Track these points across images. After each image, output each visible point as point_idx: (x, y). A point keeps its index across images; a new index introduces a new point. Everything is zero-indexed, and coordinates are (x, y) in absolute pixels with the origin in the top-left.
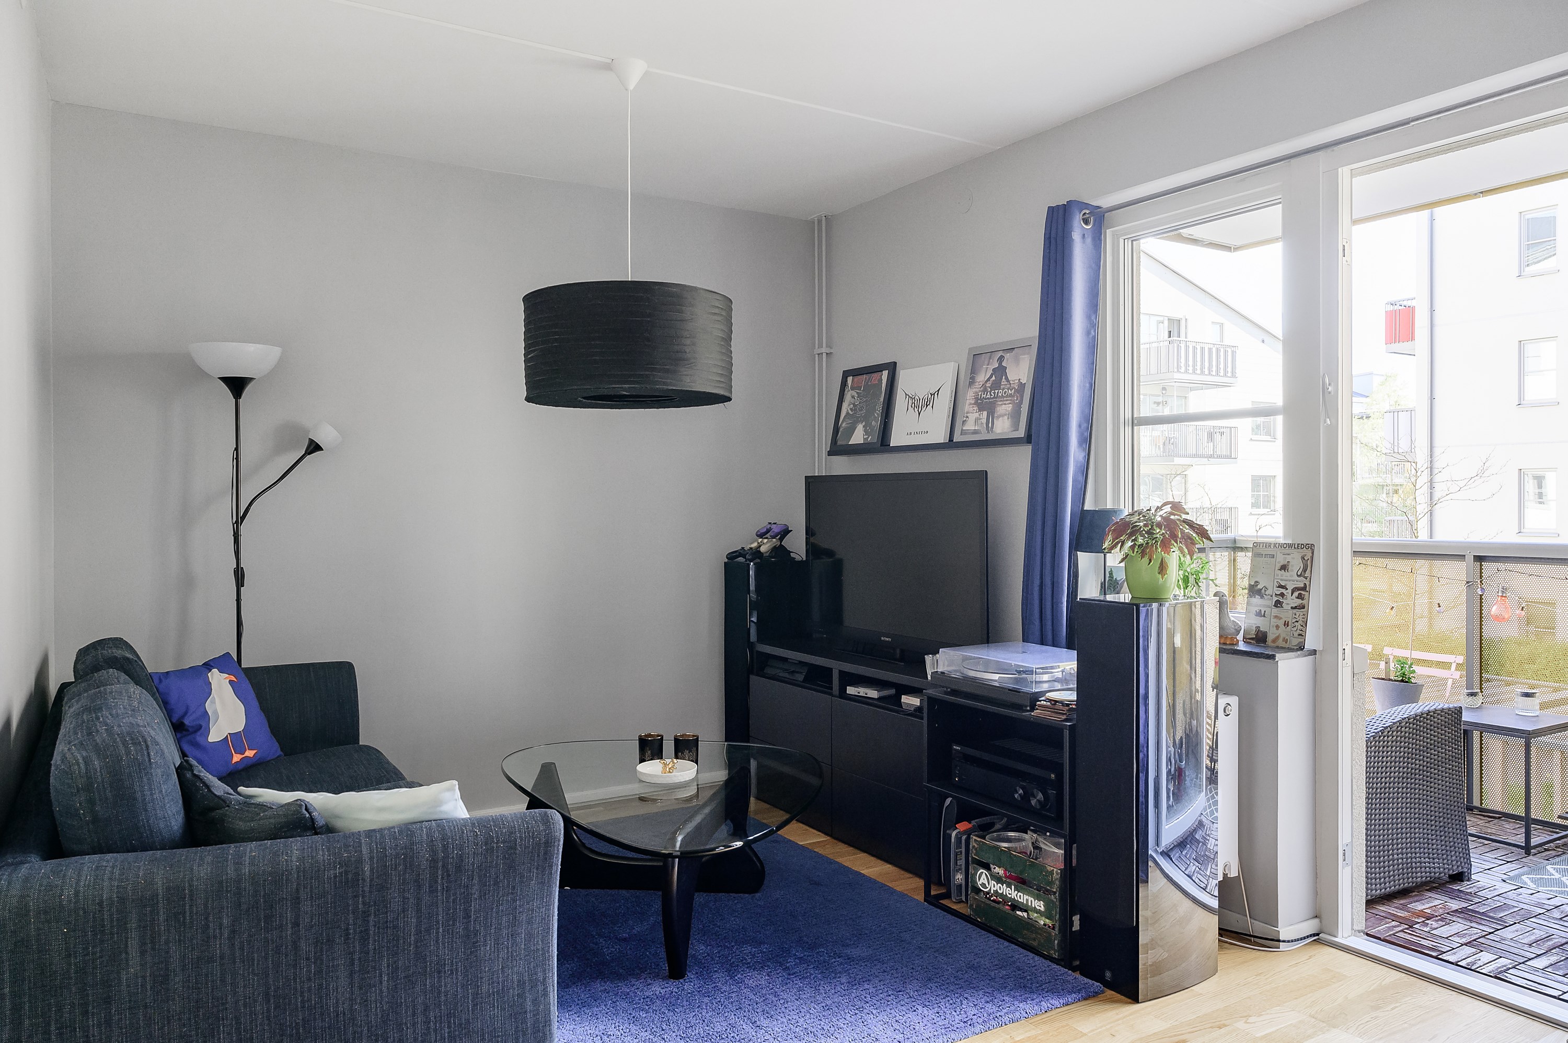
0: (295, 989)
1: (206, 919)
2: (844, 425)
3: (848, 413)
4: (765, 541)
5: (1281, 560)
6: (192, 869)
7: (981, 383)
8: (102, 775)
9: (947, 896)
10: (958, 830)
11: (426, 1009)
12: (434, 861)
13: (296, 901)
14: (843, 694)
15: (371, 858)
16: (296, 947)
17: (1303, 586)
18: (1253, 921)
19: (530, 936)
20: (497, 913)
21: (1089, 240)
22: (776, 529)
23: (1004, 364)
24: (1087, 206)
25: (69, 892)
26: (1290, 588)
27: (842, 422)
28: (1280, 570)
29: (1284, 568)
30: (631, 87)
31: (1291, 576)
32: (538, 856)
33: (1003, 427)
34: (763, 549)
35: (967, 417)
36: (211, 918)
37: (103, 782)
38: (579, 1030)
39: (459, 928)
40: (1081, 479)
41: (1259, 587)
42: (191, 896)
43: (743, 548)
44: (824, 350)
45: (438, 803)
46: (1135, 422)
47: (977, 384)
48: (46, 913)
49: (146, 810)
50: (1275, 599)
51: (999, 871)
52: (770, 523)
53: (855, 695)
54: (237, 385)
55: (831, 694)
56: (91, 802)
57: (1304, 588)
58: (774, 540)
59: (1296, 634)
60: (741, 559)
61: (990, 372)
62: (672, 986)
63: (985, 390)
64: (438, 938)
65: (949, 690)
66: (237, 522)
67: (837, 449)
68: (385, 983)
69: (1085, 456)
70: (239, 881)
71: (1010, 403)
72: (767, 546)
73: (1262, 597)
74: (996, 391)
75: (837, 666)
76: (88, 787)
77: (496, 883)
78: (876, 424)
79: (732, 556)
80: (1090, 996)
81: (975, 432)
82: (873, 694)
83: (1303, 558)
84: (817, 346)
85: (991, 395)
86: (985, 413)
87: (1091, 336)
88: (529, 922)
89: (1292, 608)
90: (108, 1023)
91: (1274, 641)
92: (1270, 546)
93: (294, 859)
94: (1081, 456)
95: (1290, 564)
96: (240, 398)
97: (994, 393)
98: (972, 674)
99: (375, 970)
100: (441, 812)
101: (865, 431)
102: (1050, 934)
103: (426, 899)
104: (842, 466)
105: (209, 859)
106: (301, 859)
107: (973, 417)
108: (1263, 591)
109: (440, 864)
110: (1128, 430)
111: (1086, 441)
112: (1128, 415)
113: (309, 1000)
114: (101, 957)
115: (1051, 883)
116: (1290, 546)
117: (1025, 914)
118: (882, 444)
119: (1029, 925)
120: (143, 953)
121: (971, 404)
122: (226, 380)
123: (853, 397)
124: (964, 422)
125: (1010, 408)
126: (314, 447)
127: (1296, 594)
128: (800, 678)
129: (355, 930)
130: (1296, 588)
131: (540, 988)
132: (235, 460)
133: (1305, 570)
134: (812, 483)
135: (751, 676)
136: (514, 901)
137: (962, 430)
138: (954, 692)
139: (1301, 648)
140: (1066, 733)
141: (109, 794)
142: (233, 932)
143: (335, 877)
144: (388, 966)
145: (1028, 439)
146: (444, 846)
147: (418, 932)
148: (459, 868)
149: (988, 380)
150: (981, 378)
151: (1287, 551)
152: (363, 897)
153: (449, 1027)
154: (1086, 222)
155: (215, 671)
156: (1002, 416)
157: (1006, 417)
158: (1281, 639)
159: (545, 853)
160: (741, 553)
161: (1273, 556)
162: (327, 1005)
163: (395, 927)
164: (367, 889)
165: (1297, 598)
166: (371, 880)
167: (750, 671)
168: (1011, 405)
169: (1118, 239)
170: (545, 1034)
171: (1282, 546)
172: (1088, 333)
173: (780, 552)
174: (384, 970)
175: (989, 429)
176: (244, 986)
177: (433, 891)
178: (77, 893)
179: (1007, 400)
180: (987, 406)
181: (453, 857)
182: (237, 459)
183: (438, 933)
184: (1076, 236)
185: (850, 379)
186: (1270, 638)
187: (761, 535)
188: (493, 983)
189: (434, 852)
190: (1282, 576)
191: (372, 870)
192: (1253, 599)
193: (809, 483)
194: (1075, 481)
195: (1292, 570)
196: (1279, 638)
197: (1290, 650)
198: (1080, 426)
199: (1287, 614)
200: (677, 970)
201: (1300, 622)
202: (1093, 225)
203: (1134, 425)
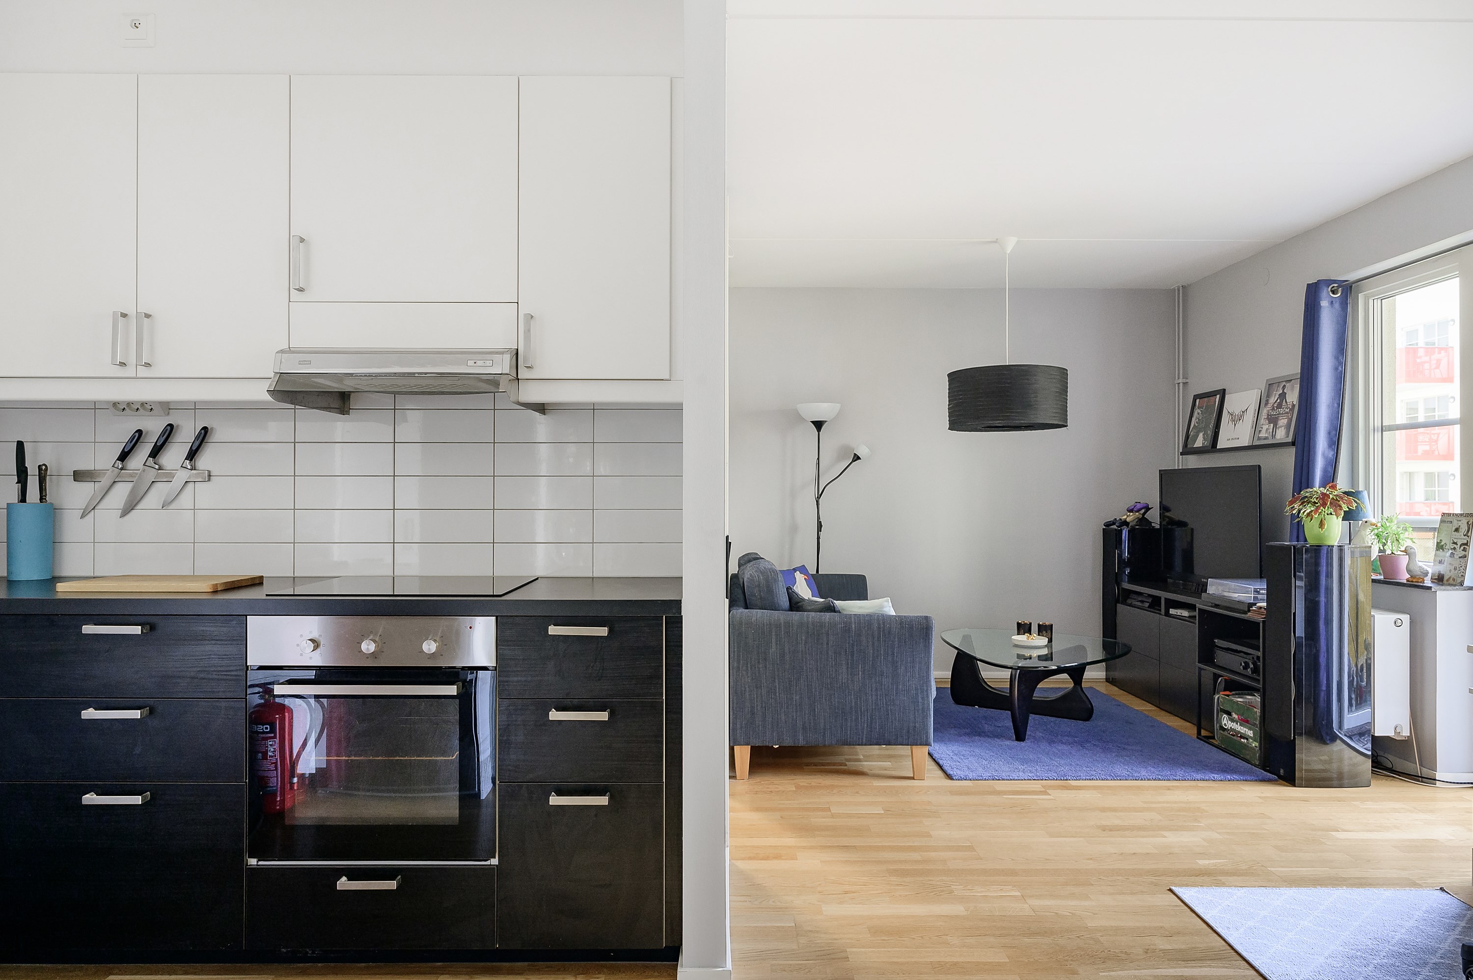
0: (827, 669)
1: (797, 636)
2: (1191, 434)
3: (1195, 425)
4: (1131, 514)
5: (1455, 525)
6: (793, 618)
7: (1272, 404)
8: (763, 581)
9: (1213, 738)
10: (1219, 695)
11: (876, 690)
12: (879, 628)
13: (828, 634)
14: (1167, 614)
15: (855, 623)
16: (828, 653)
17: (1466, 542)
18: (1422, 768)
19: (920, 669)
20: (906, 655)
21: (1337, 305)
22: (1139, 506)
23: (1285, 391)
24: (1335, 281)
25: (754, 619)
26: (1459, 544)
28: (1454, 531)
29: (1457, 530)
30: (1009, 252)
31: (1460, 536)
32: (923, 633)
33: (1281, 435)
34: (1128, 520)
35: (1262, 428)
36: (799, 635)
37: (764, 584)
38: (960, 748)
39: (890, 658)
40: (1331, 470)
41: (1442, 543)
42: (792, 627)
43: (1116, 519)
44: (1181, 381)
45: (882, 607)
46: (1384, 429)
47: (1269, 405)
48: (747, 624)
50: (1451, 551)
51: (1235, 716)
52: (1136, 502)
53: (1176, 615)
54: (819, 425)
55: (1160, 614)
56: (760, 591)
57: (1466, 544)
58: (1137, 514)
59: (1460, 576)
60: (1114, 527)
62: (1016, 743)
63: (1273, 409)
64: (881, 662)
65: (1213, 605)
66: (817, 498)
67: (1187, 450)
68: (860, 675)
69: (1334, 454)
70: (808, 624)
72: (1132, 517)
73: (1443, 550)
75: (1164, 595)
76: (759, 586)
77: (905, 642)
78: (1210, 433)
79: (1108, 525)
80: (1264, 780)
81: (1266, 438)
82: (1185, 613)
83: (1468, 523)
84: (1177, 378)
86: (1272, 425)
87: (1339, 371)
88: (920, 663)
89: (1460, 557)
90: (766, 667)
91: (1448, 580)
92: (1450, 515)
93: (827, 619)
94: (1331, 454)
95: (1461, 527)
96: (820, 431)
97: (1278, 411)
98: (1226, 594)
99: (857, 669)
100: (884, 611)
101: (1204, 438)
102: (1255, 750)
103: (876, 644)
104: (1193, 462)
105: (798, 614)
106: (830, 619)
107: (1265, 427)
108: (1444, 546)
109: (882, 629)
110: (1378, 435)
111: (1335, 443)
112: (1378, 424)
113: (832, 675)
114: (764, 643)
115: (1256, 719)
116: (1461, 515)
117: (1245, 741)
118: (1212, 447)
119: (1245, 747)
120: (777, 644)
121: (1265, 419)
122: (814, 422)
123: (1198, 414)
124: (1260, 431)
125: (1286, 422)
127: (1462, 548)
128: (1147, 605)
129: (849, 650)
130: (1462, 544)
131: (925, 693)
133: (1468, 531)
134: (1166, 476)
135: (1118, 605)
136: (913, 651)
137: (1258, 436)
138: (1217, 606)
139: (1462, 584)
140: (1261, 624)
141: (765, 590)
142: (806, 642)
143: (842, 628)
144: (862, 668)
145: (1293, 444)
146: (883, 622)
147: (873, 657)
148: (889, 632)
149: (1276, 402)
150: (1272, 400)
151: (1460, 518)
152: (852, 638)
153: (886, 700)
154: (1334, 292)
155: (798, 572)
156: (1281, 427)
157: (1283, 428)
158: (1451, 579)
159: (926, 633)
160: (1114, 522)
161: (1451, 522)
162: (838, 678)
163: (864, 652)
164: (853, 635)
165: (1463, 550)
166: (855, 631)
167: (1117, 601)
168: (1286, 420)
169: (1368, 299)
170: (927, 714)
171: (1457, 515)
172: (1336, 369)
173: (1143, 520)
174: (860, 669)
175: (1273, 436)
176: (810, 664)
177: (879, 640)
178: (756, 620)
179: (1285, 416)
180: (1273, 420)
181: (888, 628)
182: (818, 464)
183: (881, 658)
184: (1324, 303)
185: (1198, 401)
186: (1446, 578)
187: (1131, 511)
188: (904, 686)
189: (879, 624)
190: (1455, 536)
191: (855, 628)
192: (1438, 552)
193: (1162, 475)
194: (1325, 471)
195: (1461, 532)
196: (1450, 577)
197: (1455, 585)
198: (1329, 433)
199: (1457, 562)
200: (1020, 736)
201: (1463, 567)
202: (1341, 294)
203: (1383, 431)
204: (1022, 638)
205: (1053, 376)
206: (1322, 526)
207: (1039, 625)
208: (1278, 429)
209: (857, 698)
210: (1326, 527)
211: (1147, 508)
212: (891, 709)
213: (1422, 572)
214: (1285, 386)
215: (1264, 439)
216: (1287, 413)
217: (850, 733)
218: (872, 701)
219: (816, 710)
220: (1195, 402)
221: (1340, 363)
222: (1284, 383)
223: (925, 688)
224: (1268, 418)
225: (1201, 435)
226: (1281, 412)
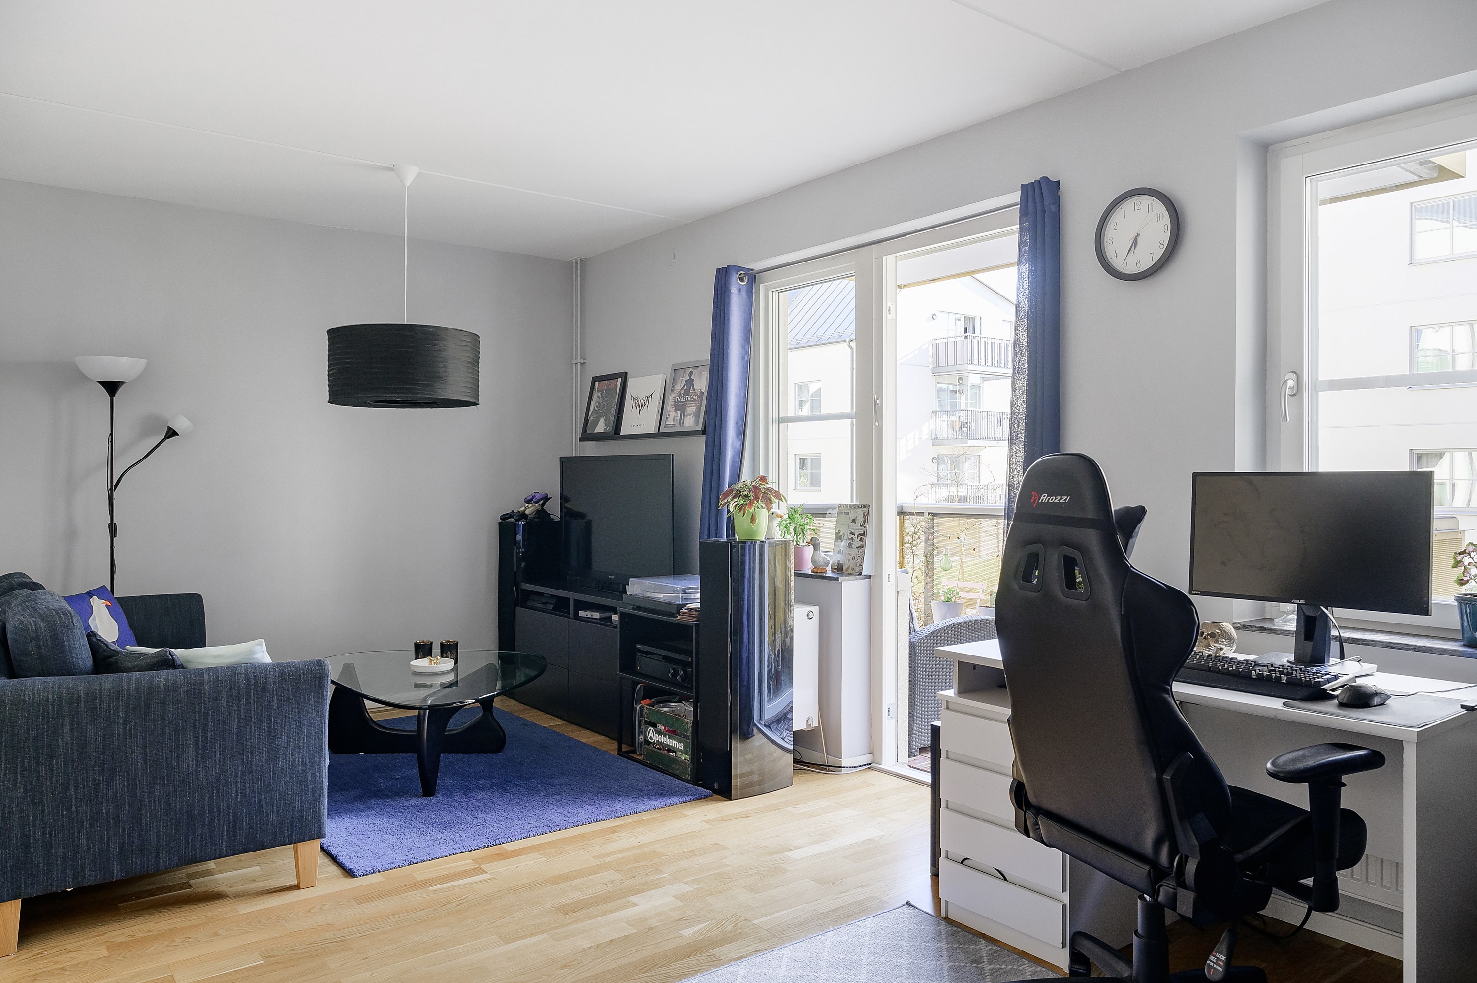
0: (163, 756)
1: (110, 712)
2: (591, 418)
3: (594, 409)
4: (530, 505)
5: (852, 515)
6: (101, 684)
7: (678, 391)
8: (45, 631)
9: (634, 752)
10: (641, 705)
11: (243, 774)
12: (248, 684)
13: (164, 704)
14: (576, 617)
15: (210, 681)
16: (163, 732)
17: (863, 532)
18: (828, 756)
19: (309, 735)
20: (289, 718)
21: (744, 293)
22: (538, 497)
24: (742, 269)
25: (29, 693)
26: (856, 534)
27: (591, 416)
28: (852, 522)
29: (854, 521)
30: (408, 185)
31: (857, 526)
32: (315, 685)
33: (690, 423)
34: (527, 512)
35: (669, 415)
36: (112, 712)
37: (46, 635)
38: (355, 822)
39: (264, 726)
40: (738, 460)
41: (841, 534)
42: (101, 698)
43: (513, 511)
44: (579, 361)
45: (252, 652)
46: (780, 420)
48: (15, 704)
49: (71, 653)
50: (849, 542)
51: (661, 727)
52: (535, 492)
53: (585, 617)
54: (111, 387)
55: (569, 617)
56: (39, 647)
57: (863, 534)
58: (537, 505)
59: (858, 565)
60: (511, 520)
61: (684, 383)
62: (425, 800)
63: (680, 396)
64: (251, 732)
65: (635, 607)
66: (111, 489)
67: (587, 436)
68: (217, 757)
70: (129, 690)
71: (694, 406)
72: (530, 509)
73: (842, 541)
74: (687, 397)
75: (572, 596)
76: (37, 638)
77: (288, 701)
78: (612, 418)
79: (504, 518)
80: (701, 798)
81: (673, 426)
82: (596, 615)
83: (864, 514)
84: (574, 359)
85: (684, 399)
86: (680, 412)
87: (745, 360)
88: (310, 726)
89: (857, 547)
90: (51, 770)
91: (847, 570)
92: (847, 506)
93: (162, 679)
94: (738, 444)
95: (857, 518)
96: (114, 396)
97: (686, 398)
98: (649, 595)
99: (212, 748)
100: (254, 658)
101: (605, 423)
102: (686, 764)
103: (243, 707)
104: (591, 449)
105: (111, 679)
106: (167, 680)
107: (672, 414)
108: (842, 537)
109: (252, 687)
110: (775, 425)
111: (742, 434)
112: (775, 415)
113: (171, 763)
114: (47, 731)
115: (687, 731)
116: (858, 506)
117: (674, 754)
118: (615, 433)
119: (675, 761)
120: (72, 730)
121: (671, 405)
122: (104, 384)
123: (598, 397)
124: (667, 418)
126: (171, 433)
127: (859, 538)
128: (551, 607)
129: (199, 724)
130: (859, 534)
131: (317, 767)
132: (110, 443)
133: (864, 523)
134: (566, 463)
135: (517, 608)
136: (300, 712)
138: (638, 608)
139: (860, 573)
140: (694, 628)
141: (49, 643)
142: (126, 720)
143: (187, 691)
144: (220, 746)
145: (703, 432)
146: (254, 676)
147: (239, 727)
148: (264, 690)
149: (682, 388)
150: (679, 387)
151: (856, 509)
152: (204, 704)
153: (258, 786)
154: (741, 279)
156: (690, 415)
157: (692, 416)
158: (850, 569)
159: (320, 683)
160: (511, 515)
161: (848, 514)
162: (182, 767)
163: (225, 723)
164: (207, 699)
165: (860, 541)
166: (210, 694)
167: (516, 604)
168: (695, 407)
169: (768, 291)
170: (319, 796)
171: (853, 506)
172: (743, 358)
173: (542, 514)
174: (218, 748)
175: (682, 424)
176: (132, 753)
177: (248, 703)
178: (33, 694)
179: (693, 404)
180: (680, 407)
181: (260, 683)
182: (112, 442)
183: (251, 728)
184: (734, 290)
185: (597, 383)
186: (845, 568)
187: (528, 502)
188: (286, 761)
189: (248, 679)
190: (852, 526)
191: (210, 688)
192: (837, 542)
193: (562, 462)
194: (733, 462)
195: (858, 523)
196: (849, 567)
197: (854, 575)
198: (737, 423)
199: (854, 552)
200: (429, 791)
201: (861, 557)
202: (748, 282)
203: (780, 422)
204: (422, 664)
205: (464, 343)
206: (753, 520)
207: (442, 645)
208: (686, 417)
209: (212, 791)
210: (757, 522)
211: (546, 499)
212: (265, 798)
213: (824, 563)
214: (691, 372)
215: (672, 427)
216: (695, 400)
217: (201, 845)
218: (236, 792)
219: (144, 820)
220: (594, 385)
221: (747, 353)
222: (691, 369)
223: (317, 760)
224: (674, 405)
225: (602, 420)
226: (689, 399)
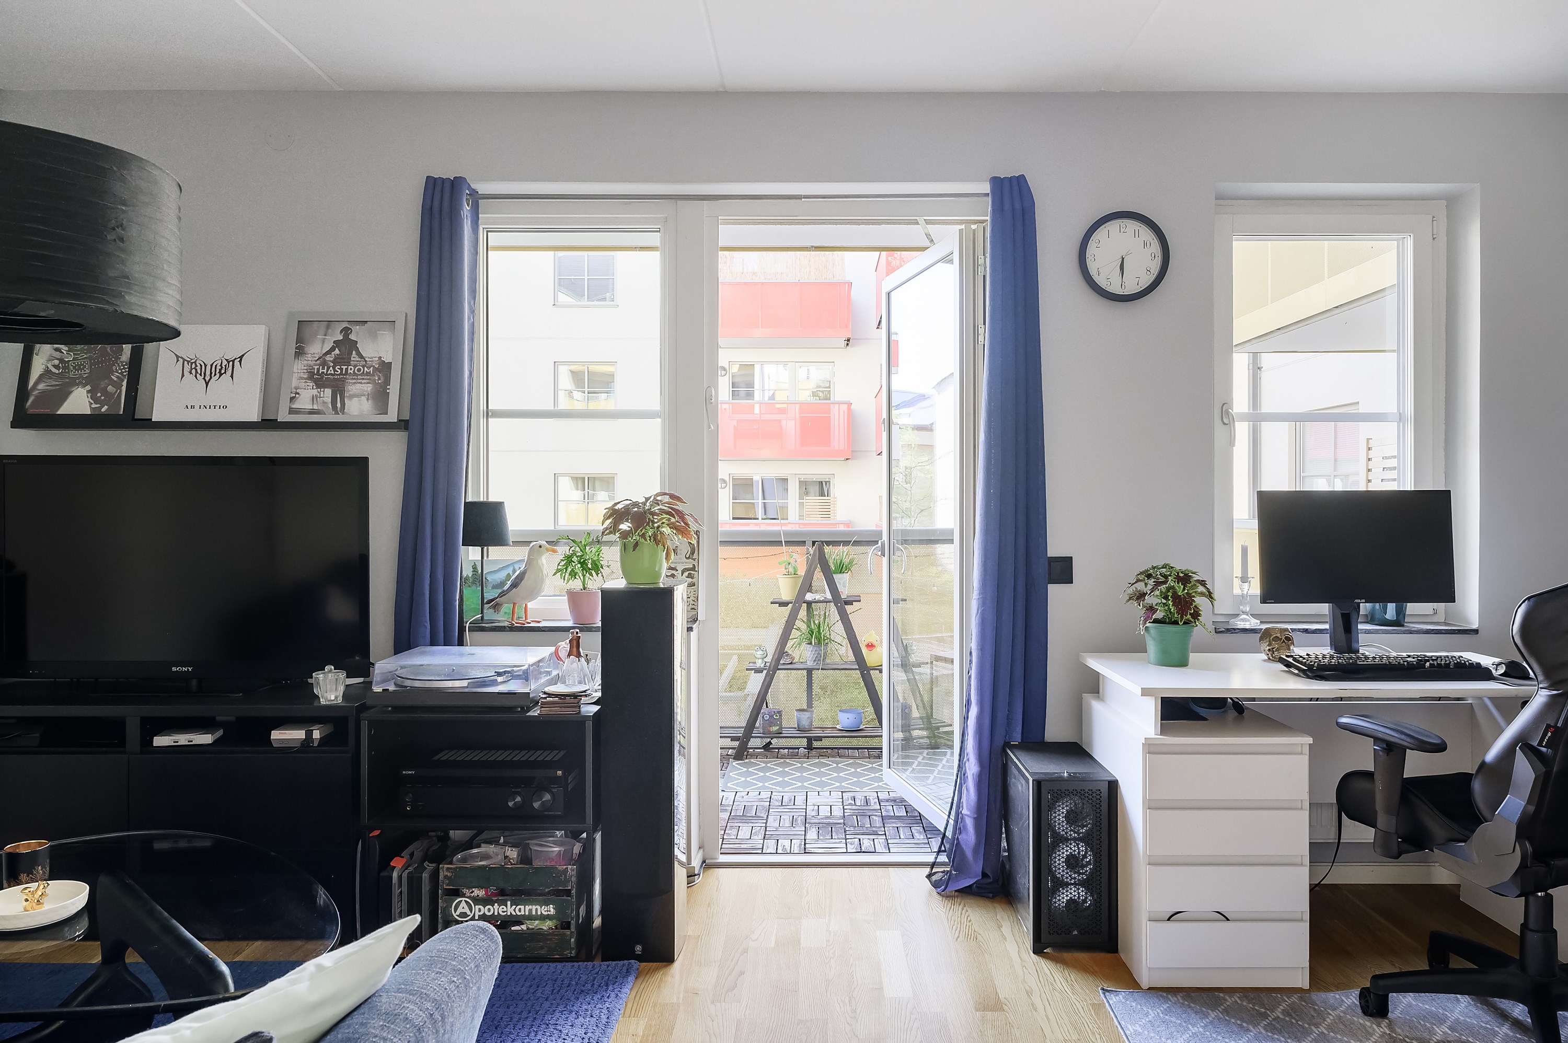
10: (397, 868)
14: (148, 748)
17: (692, 567)
24: (469, 186)
35: (296, 393)
46: (490, 414)
51: (479, 893)
53: (172, 746)
57: (693, 569)
59: (689, 609)
65: (390, 708)
74: (344, 367)
75: (138, 710)
85: (335, 371)
102: (563, 935)
107: (306, 393)
110: (482, 421)
112: (485, 409)
117: (523, 927)
124: (292, 398)
127: (686, 574)
130: (685, 569)
133: (693, 553)
137: (289, 408)
139: (695, 620)
145: (400, 427)
165: (687, 577)
169: (483, 226)
184: (463, 215)
195: (681, 554)
